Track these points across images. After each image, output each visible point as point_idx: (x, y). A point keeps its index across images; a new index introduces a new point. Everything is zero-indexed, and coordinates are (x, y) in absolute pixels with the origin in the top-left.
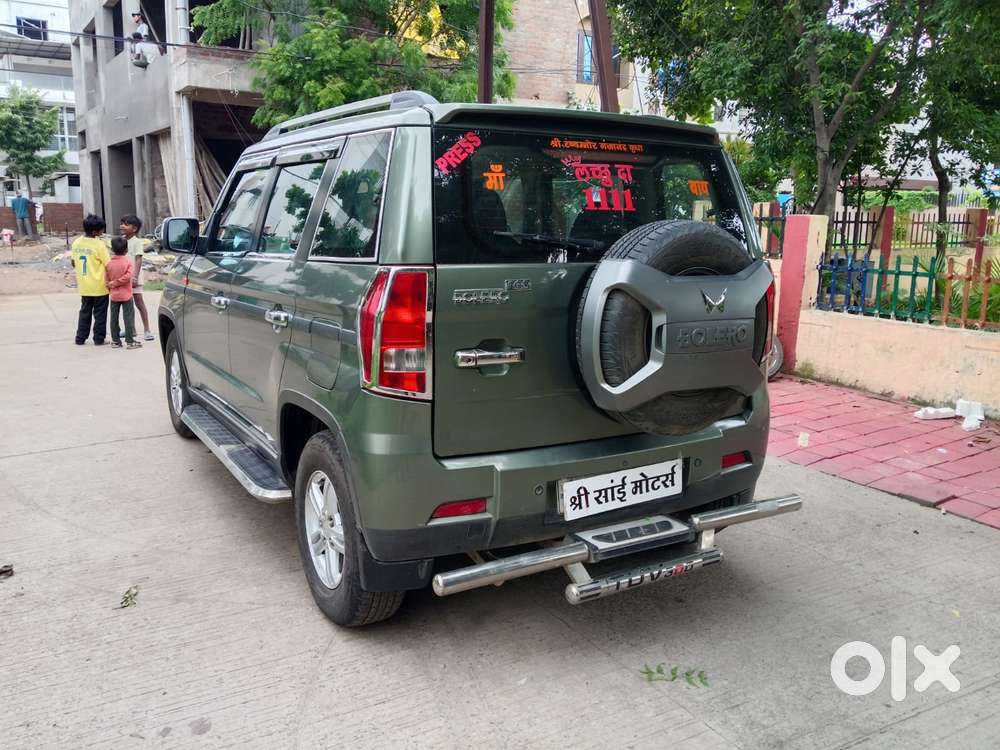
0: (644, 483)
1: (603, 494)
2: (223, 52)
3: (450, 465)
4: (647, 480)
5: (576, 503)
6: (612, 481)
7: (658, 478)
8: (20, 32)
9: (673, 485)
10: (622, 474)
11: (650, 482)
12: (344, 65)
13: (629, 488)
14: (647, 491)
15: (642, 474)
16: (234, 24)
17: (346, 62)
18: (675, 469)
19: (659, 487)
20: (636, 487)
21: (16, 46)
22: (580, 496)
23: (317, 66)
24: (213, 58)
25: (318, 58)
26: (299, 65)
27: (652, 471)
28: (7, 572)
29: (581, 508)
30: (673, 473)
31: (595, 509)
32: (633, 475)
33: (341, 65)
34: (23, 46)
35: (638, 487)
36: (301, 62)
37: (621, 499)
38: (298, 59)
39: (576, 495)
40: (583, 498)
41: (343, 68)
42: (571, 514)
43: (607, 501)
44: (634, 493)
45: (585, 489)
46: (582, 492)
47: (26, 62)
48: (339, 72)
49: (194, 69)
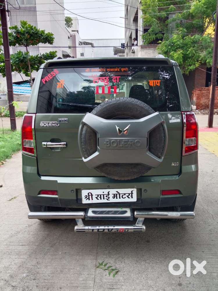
0: (118, 195)
1: (99, 196)
2: (151, 46)
3: (43, 178)
4: (119, 194)
5: (87, 197)
6: (103, 192)
7: (125, 194)
8: (122, 48)
9: (132, 198)
10: (108, 190)
11: (121, 195)
12: (184, 45)
13: (111, 196)
14: (120, 198)
15: (117, 192)
16: (152, 38)
17: (185, 44)
18: (133, 192)
19: (125, 198)
20: (114, 196)
21: (120, 51)
22: (89, 196)
23: (175, 46)
24: (148, 48)
25: (175, 44)
26: (170, 47)
27: (122, 191)
28: (1, 186)
29: (89, 200)
30: (132, 193)
31: (95, 201)
32: (113, 191)
33: (183, 45)
34: (121, 51)
35: (115, 196)
36: (170, 46)
37: (107, 199)
38: (169, 45)
39: (87, 195)
40: (90, 197)
41: (184, 46)
42: (85, 201)
43: (101, 199)
44: (114, 198)
45: (91, 193)
46: (90, 194)
47: (122, 55)
48: (182, 48)
49: (142, 52)
